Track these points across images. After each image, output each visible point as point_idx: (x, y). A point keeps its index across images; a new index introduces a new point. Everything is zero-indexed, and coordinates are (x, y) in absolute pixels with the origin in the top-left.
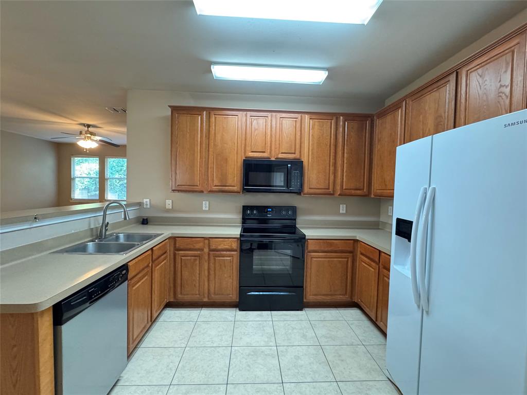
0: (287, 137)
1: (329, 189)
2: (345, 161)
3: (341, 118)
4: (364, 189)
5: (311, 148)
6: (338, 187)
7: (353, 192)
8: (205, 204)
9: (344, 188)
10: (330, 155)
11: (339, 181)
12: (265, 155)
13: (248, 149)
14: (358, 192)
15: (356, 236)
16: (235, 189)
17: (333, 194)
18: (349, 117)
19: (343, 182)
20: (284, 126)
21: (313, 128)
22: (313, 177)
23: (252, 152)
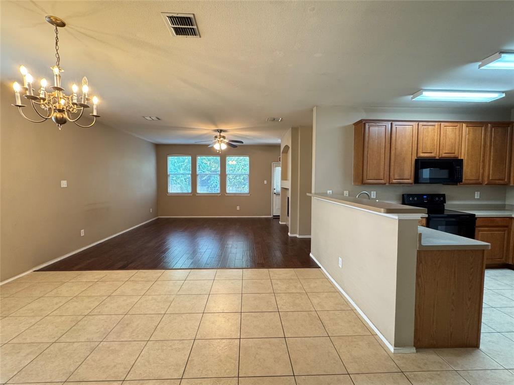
0: (449, 141)
1: (478, 180)
2: (492, 158)
3: (489, 125)
4: (505, 180)
5: (466, 149)
6: (486, 179)
7: (497, 182)
8: (373, 194)
9: (490, 179)
10: (480, 154)
11: (486, 174)
12: (433, 155)
13: (420, 150)
14: (501, 182)
15: (511, 215)
16: (410, 181)
17: (481, 184)
18: (495, 125)
19: (489, 174)
20: (448, 132)
21: (469, 133)
22: (468, 172)
23: (423, 153)
